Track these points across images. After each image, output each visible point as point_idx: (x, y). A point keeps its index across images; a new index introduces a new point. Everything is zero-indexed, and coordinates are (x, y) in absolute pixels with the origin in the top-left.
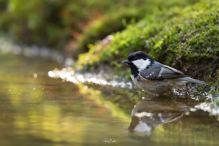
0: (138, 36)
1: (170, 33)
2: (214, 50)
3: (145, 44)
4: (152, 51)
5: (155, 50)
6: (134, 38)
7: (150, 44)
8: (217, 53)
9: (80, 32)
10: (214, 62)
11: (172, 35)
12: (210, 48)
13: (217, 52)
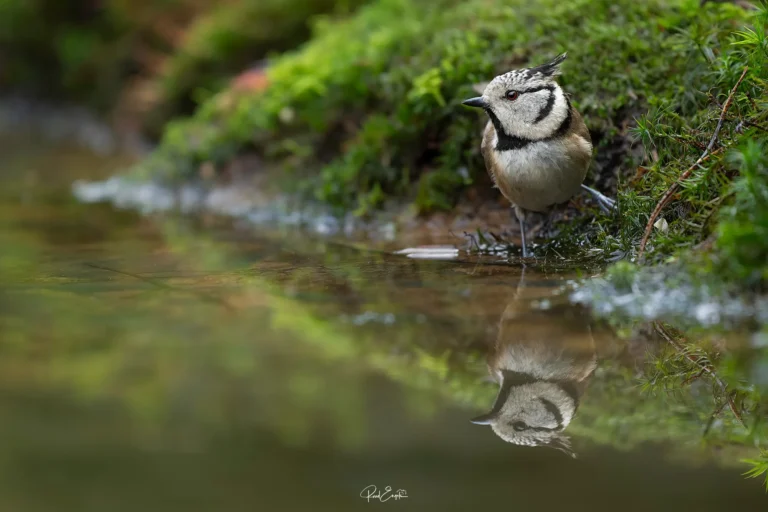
0: (354, 59)
1: (462, 49)
2: (604, 104)
3: (380, 85)
4: (402, 107)
5: (411, 106)
6: (342, 66)
7: (394, 86)
8: (614, 114)
9: (167, 48)
10: (606, 141)
11: (470, 55)
12: (592, 97)
13: (615, 110)
